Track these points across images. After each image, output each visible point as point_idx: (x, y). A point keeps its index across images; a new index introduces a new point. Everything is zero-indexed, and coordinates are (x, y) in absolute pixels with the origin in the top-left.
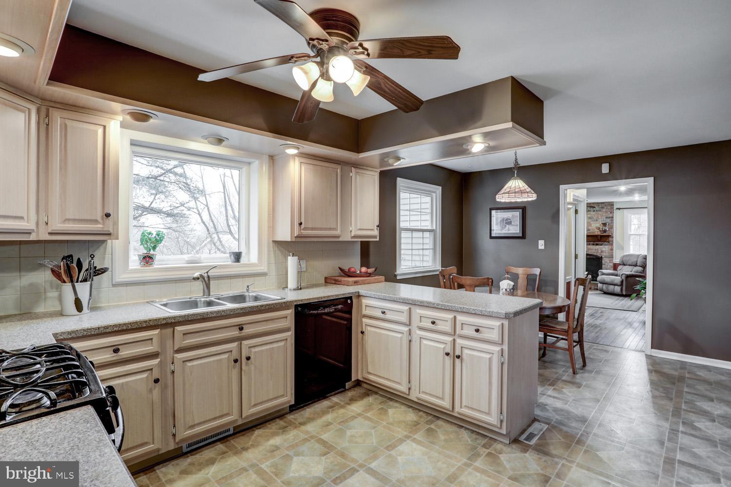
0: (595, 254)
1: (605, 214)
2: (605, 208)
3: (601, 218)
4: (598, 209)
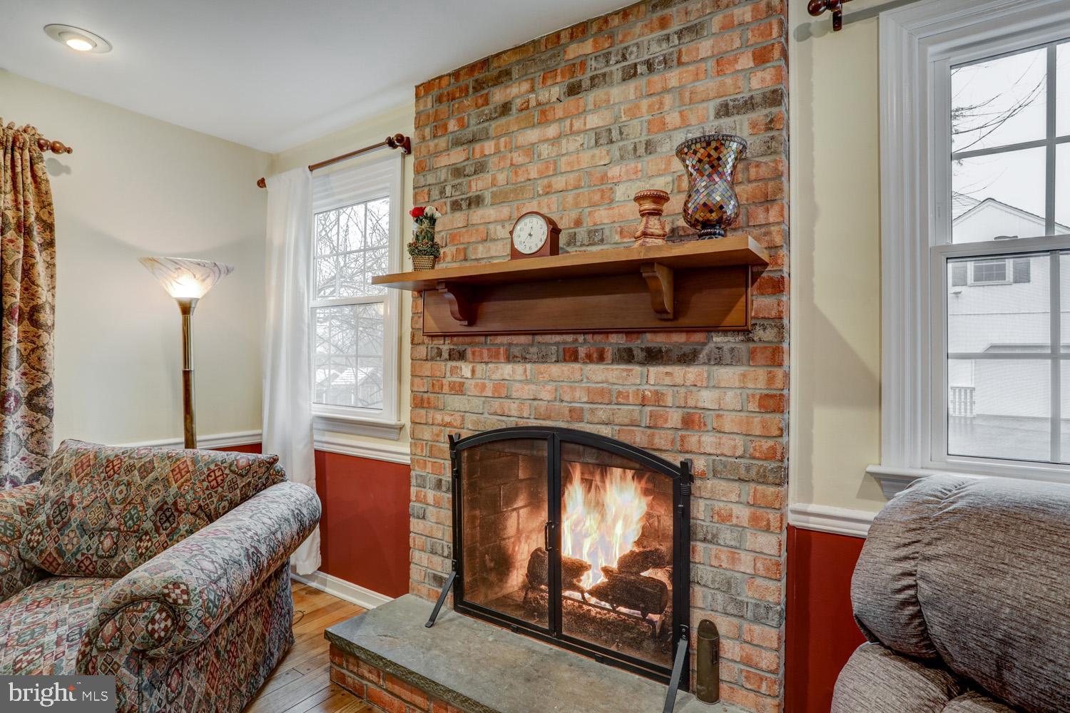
0: (638, 439)
1: (708, 85)
4: (659, 50)
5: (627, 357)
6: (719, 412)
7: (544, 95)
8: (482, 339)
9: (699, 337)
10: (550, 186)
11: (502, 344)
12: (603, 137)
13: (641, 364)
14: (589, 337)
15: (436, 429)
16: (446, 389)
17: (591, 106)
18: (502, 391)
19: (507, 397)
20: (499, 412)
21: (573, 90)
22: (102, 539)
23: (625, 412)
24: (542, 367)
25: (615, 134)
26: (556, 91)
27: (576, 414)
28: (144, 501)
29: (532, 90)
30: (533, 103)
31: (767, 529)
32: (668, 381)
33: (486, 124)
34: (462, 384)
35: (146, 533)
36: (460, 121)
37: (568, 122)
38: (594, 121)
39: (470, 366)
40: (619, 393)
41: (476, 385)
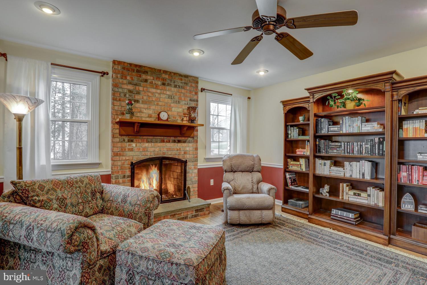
0: (177, 157)
1: (188, 94)
2: (190, 84)
3: (185, 100)
4: (181, 84)
5: (174, 141)
6: (189, 151)
7: (157, 82)
8: (139, 137)
9: (186, 138)
10: (158, 103)
11: (145, 138)
12: (170, 97)
13: (177, 143)
14: (167, 137)
15: (123, 162)
16: (127, 150)
17: (167, 90)
18: (145, 150)
19: (147, 151)
20: (144, 155)
21: (164, 84)
22: (79, 207)
23: (174, 152)
24: (156, 144)
25: (172, 97)
26: (159, 83)
27: (164, 153)
28: (86, 191)
29: (153, 79)
30: (154, 83)
31: (196, 169)
32: (181, 146)
33: (140, 82)
34: (133, 149)
35: (90, 201)
36: (132, 78)
37: (162, 91)
38: (168, 93)
39: (135, 144)
40: (173, 149)
41: (137, 149)
